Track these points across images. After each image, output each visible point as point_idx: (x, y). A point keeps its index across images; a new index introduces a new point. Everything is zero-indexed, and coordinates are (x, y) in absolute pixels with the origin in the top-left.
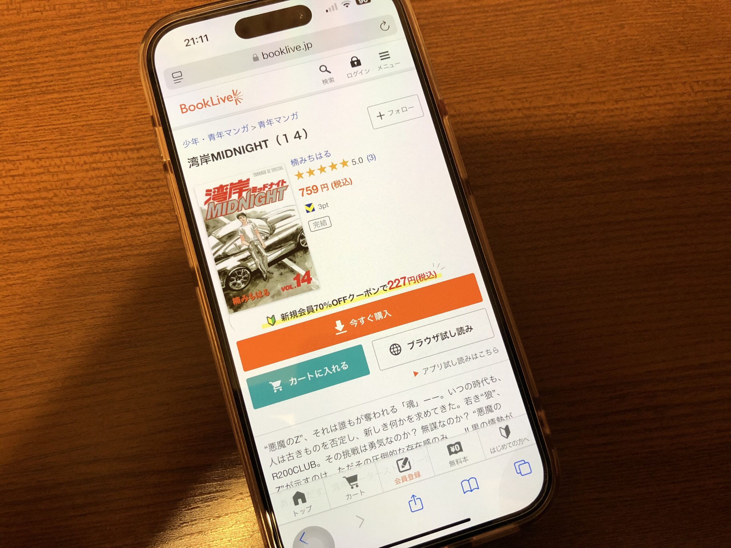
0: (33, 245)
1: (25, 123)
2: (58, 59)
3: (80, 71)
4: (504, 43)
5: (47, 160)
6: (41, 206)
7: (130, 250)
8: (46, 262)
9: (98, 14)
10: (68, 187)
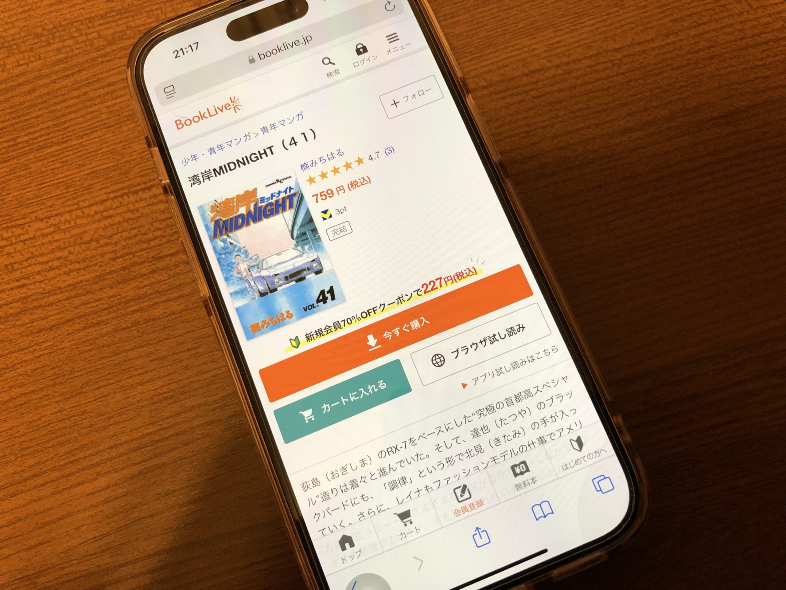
0: (54, 310)
1: (28, 183)
2: (52, 109)
3: (76, 118)
5: (56, 218)
6: (58, 267)
7: (158, 297)
8: (71, 326)
9: (86, 54)
10: (82, 241)
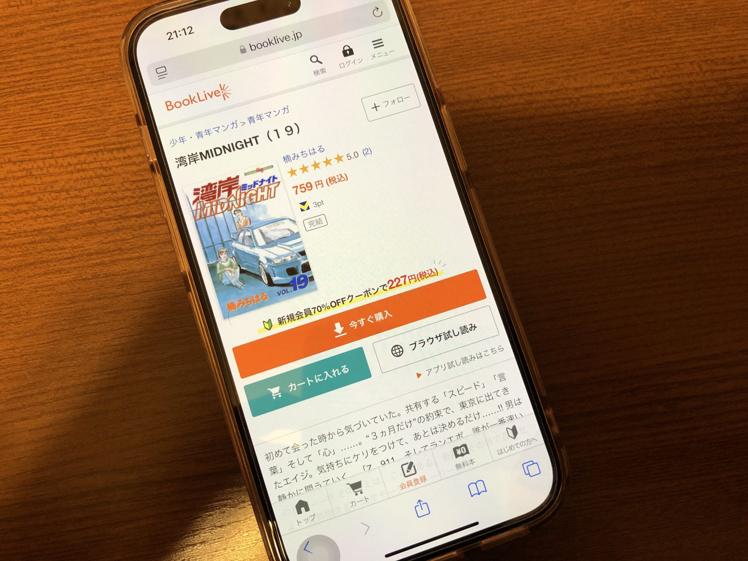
0: (17, 252)
1: (4, 124)
2: (37, 55)
3: (60, 68)
4: (505, 25)
5: (29, 163)
6: (25, 211)
7: (119, 254)
8: (33, 269)
10: (52, 190)
